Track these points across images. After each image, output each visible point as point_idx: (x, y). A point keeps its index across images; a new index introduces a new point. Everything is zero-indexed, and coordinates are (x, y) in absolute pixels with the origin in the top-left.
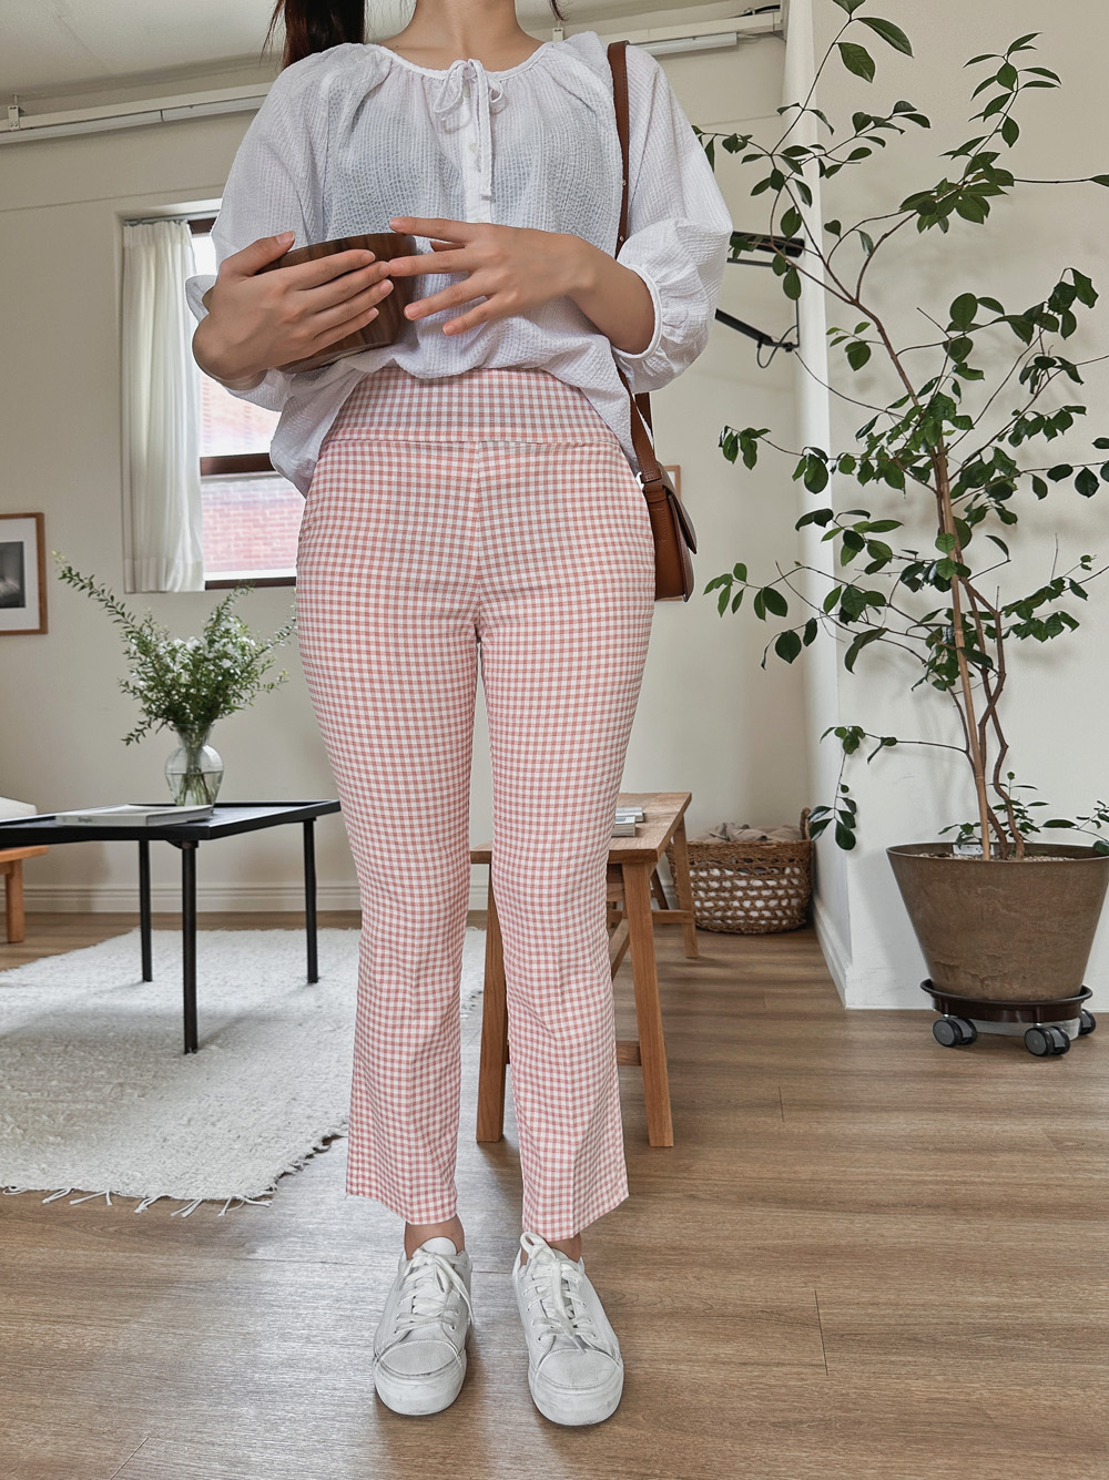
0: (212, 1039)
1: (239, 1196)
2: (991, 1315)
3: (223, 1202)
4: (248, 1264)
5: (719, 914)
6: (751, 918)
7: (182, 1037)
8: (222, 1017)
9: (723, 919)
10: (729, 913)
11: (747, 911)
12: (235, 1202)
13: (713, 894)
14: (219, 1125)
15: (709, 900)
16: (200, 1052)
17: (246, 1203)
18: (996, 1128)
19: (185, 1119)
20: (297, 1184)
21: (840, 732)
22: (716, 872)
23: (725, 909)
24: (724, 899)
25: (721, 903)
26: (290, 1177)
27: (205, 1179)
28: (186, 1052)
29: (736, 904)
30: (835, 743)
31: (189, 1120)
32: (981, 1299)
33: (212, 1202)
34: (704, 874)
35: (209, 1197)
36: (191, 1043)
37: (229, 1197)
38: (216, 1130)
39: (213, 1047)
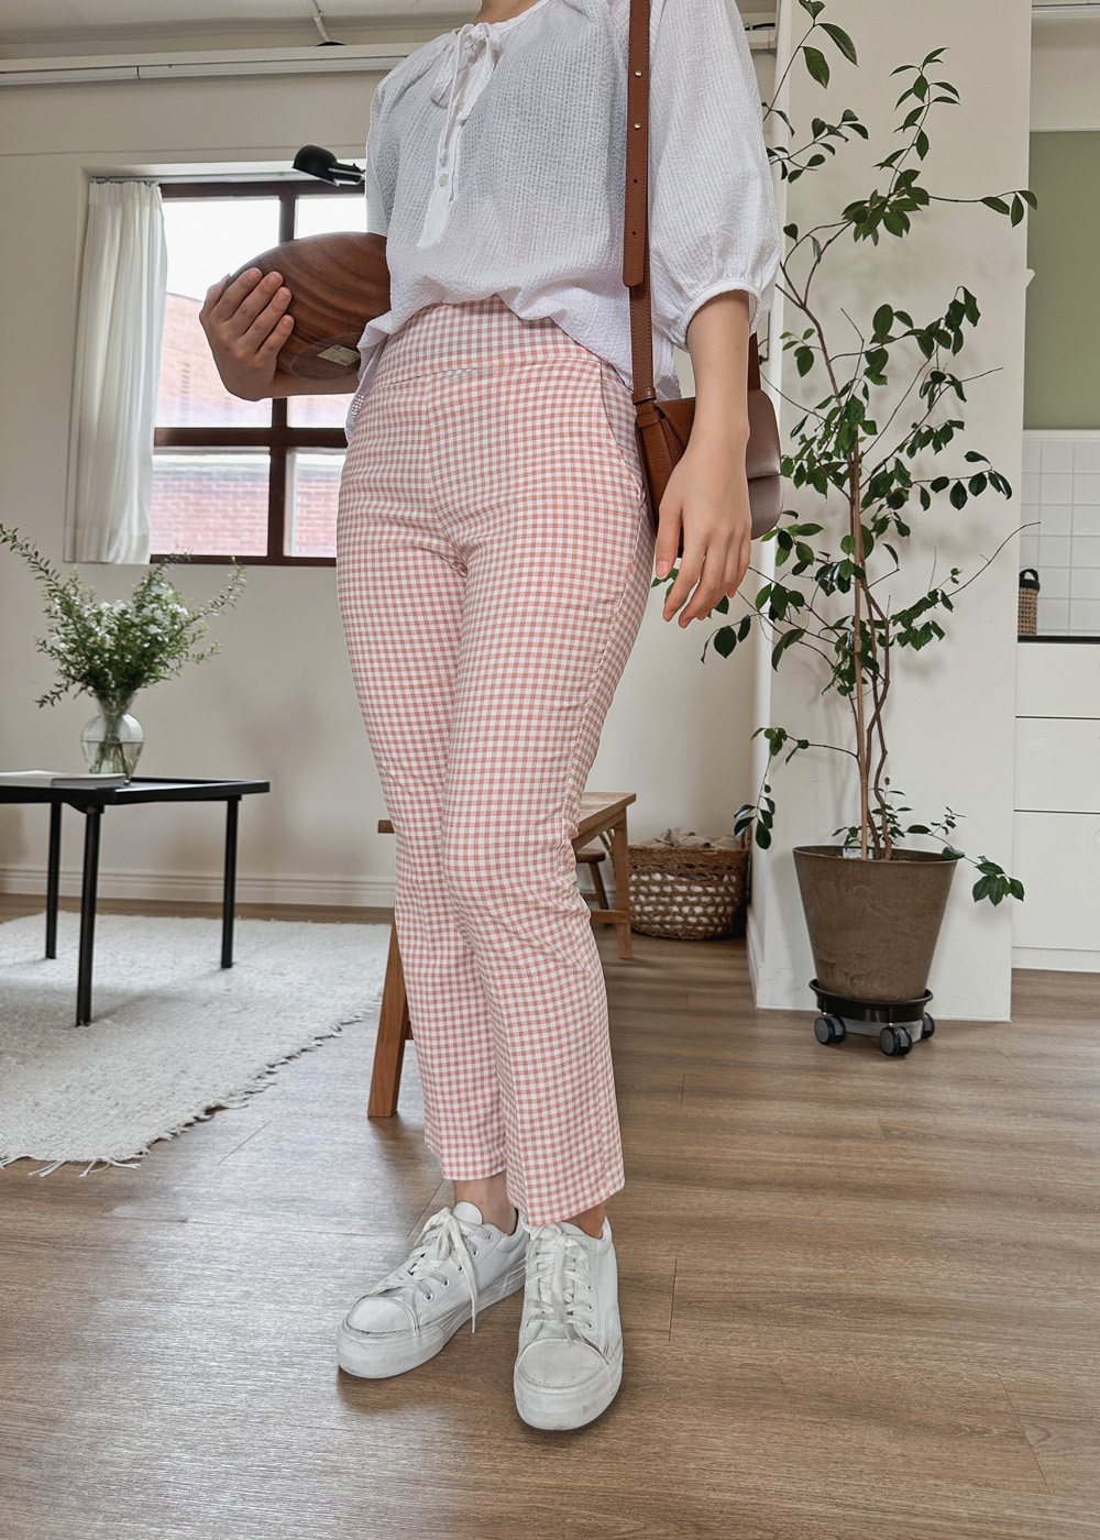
0: (108, 1014)
1: (105, 1158)
2: (805, 1285)
3: (87, 1164)
4: (101, 1221)
5: (657, 918)
7: (74, 1010)
8: (123, 995)
11: (685, 916)
12: (100, 1163)
13: (653, 899)
14: (99, 1093)
15: (648, 904)
16: (92, 1026)
17: (111, 1165)
18: (845, 1117)
19: (64, 1086)
20: (172, 1149)
21: (769, 733)
22: (657, 877)
23: (663, 914)
26: (165, 1144)
27: (72, 1142)
28: (78, 1024)
30: (764, 743)
31: (68, 1088)
32: (800, 1270)
33: (76, 1163)
34: (645, 878)
35: (73, 1158)
36: (84, 1015)
37: (94, 1158)
38: (95, 1097)
39: (107, 1021)
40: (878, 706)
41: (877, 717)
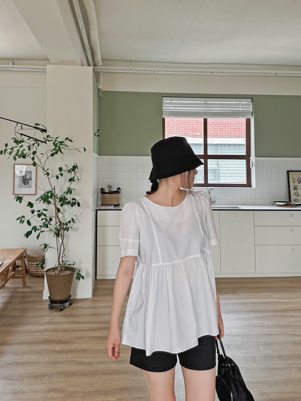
5: (36, 273)
6: (42, 273)
9: (37, 274)
10: (38, 272)
11: (42, 272)
13: (34, 268)
15: (34, 269)
22: (35, 263)
23: (37, 272)
24: (37, 269)
25: (36, 270)
29: (39, 270)
34: (33, 263)
40: (63, 240)
41: (62, 242)
